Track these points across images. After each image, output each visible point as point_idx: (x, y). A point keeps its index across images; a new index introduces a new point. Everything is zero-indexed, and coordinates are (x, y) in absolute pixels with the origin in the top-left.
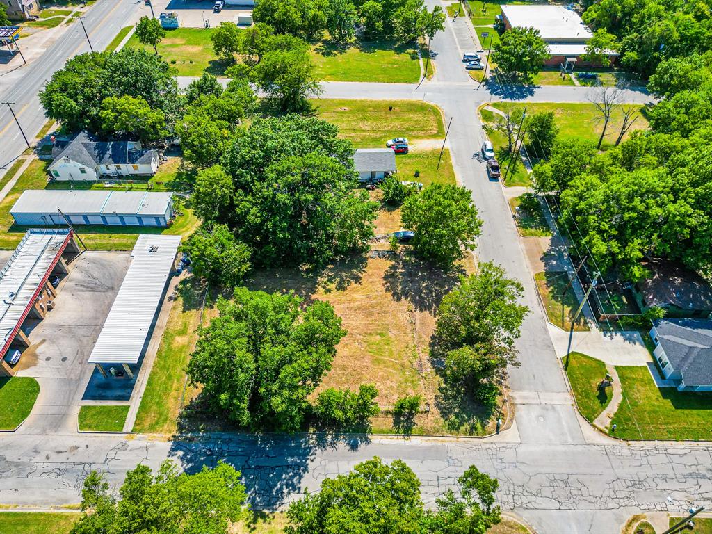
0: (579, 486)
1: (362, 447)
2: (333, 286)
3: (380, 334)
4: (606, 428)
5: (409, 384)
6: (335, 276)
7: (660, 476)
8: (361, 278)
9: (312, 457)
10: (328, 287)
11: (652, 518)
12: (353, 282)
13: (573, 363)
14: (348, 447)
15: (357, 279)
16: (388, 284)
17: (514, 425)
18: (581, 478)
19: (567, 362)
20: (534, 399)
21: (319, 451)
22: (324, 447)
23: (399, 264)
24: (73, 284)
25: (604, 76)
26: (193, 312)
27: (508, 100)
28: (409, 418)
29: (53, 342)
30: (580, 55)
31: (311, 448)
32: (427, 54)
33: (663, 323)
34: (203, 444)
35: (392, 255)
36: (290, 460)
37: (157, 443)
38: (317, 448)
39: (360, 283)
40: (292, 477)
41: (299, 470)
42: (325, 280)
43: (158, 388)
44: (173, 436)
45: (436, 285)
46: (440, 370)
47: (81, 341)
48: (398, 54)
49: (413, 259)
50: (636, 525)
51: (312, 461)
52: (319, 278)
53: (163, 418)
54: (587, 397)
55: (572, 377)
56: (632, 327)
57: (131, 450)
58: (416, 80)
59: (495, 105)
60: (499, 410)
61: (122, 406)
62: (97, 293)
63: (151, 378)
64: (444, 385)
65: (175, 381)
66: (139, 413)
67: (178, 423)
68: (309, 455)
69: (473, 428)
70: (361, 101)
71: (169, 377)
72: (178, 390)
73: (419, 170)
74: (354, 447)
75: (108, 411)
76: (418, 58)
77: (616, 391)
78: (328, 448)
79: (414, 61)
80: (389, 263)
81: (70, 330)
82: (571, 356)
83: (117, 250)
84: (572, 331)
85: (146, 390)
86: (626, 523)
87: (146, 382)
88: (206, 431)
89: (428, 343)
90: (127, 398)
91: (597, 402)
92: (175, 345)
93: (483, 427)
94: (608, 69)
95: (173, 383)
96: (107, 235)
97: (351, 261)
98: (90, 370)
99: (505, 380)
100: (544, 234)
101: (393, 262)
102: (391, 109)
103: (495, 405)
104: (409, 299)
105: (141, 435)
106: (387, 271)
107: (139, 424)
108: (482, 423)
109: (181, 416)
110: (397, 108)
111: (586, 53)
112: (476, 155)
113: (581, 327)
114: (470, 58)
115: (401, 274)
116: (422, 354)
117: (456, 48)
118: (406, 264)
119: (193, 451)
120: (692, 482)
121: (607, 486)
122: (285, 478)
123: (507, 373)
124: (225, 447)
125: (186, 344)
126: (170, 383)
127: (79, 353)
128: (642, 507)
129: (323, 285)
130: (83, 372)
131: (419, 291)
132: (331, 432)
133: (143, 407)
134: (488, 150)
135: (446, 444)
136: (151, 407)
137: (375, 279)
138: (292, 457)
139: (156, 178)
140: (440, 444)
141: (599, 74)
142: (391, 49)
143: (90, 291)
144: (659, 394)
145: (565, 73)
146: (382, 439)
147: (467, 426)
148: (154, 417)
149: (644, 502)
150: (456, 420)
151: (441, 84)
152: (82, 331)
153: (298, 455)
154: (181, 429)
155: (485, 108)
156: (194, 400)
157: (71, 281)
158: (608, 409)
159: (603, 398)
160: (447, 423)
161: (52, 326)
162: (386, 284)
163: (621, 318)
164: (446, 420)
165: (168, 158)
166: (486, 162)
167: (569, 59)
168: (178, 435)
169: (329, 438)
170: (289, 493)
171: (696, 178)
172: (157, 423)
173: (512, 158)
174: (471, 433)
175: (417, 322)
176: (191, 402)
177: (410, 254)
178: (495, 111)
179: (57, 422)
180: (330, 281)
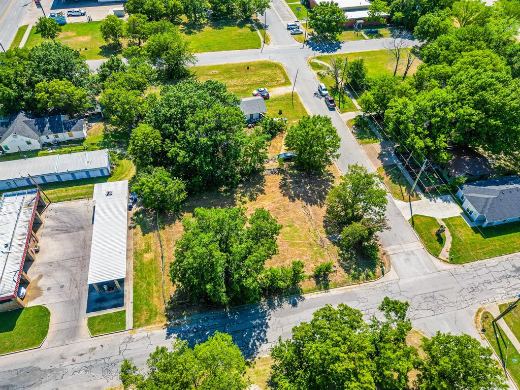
0: (442, 298)
1: (300, 303)
2: (246, 199)
3: (289, 226)
4: (447, 258)
5: (318, 255)
6: (246, 191)
7: (486, 281)
8: (264, 190)
9: (269, 317)
10: (243, 200)
11: (488, 308)
12: (260, 194)
13: (417, 222)
14: (291, 306)
15: (262, 191)
16: (284, 192)
17: (392, 269)
18: (441, 293)
19: (413, 222)
20: (399, 249)
21: (272, 312)
22: (275, 309)
23: (287, 176)
24: (49, 230)
25: (382, 31)
26: (151, 234)
27: (326, 54)
28: (325, 278)
29: (49, 276)
30: (365, 17)
31: (266, 311)
32: (260, 27)
33: (465, 186)
34: (189, 325)
35: (281, 171)
36: (254, 322)
37: (154, 331)
38: (270, 311)
39: (265, 194)
40: (259, 334)
41: (262, 327)
42: (240, 195)
43: (143, 293)
44: (165, 325)
45: (316, 186)
46: (336, 242)
47: (70, 271)
48: (240, 28)
49: (296, 171)
50: (481, 314)
51: (270, 320)
52: (235, 195)
53: (154, 313)
54: (431, 242)
55: (419, 232)
56: (445, 192)
57: (136, 341)
58: (259, 46)
59: (318, 58)
60: (380, 261)
61: (120, 312)
62: (71, 234)
63: (135, 288)
64: (341, 252)
65: (154, 286)
66: (134, 313)
67: (166, 316)
68: (266, 316)
69: (368, 276)
70: (225, 65)
71: (149, 284)
72: (158, 291)
73: (282, 109)
74: (295, 304)
75: (109, 317)
76: (255, 30)
77: (447, 234)
78: (277, 309)
79: (254, 32)
80: (280, 177)
81: (59, 265)
82: (414, 218)
83: (76, 199)
84: (410, 202)
85: (134, 296)
86: (475, 315)
87: (132, 291)
88: (188, 316)
89: (322, 226)
90: (122, 305)
91: (438, 243)
92: (145, 260)
93: (374, 273)
94: (384, 26)
95: (153, 287)
96: (63, 189)
97: (254, 179)
98: (85, 290)
99: (378, 241)
100: (375, 141)
101: (283, 176)
102: (248, 68)
103: (377, 258)
104: (301, 198)
105: (140, 329)
106: (280, 182)
107: (137, 322)
108: (372, 271)
109: (167, 310)
110: (252, 68)
111: (369, 16)
112: (315, 94)
113: (415, 198)
114: (292, 27)
115: (291, 182)
116: (320, 234)
117: (280, 21)
118: (292, 175)
119: (184, 331)
120: (504, 281)
121: (458, 295)
122: (255, 335)
123: (378, 236)
124: (206, 324)
125: (154, 258)
126: (150, 288)
127: (72, 280)
128: (482, 303)
129: (239, 199)
130: (80, 293)
131: (306, 192)
132: (276, 298)
133: (136, 309)
134: (324, 90)
135: (354, 290)
136: (142, 307)
137: (273, 189)
138: (255, 320)
139: (89, 140)
140: (349, 290)
141: (379, 30)
142: (234, 25)
143: (65, 233)
144: (472, 231)
145: (357, 31)
146: (311, 295)
147: (363, 275)
148: (147, 314)
149: (482, 299)
150: (356, 273)
151: (277, 47)
152: (69, 263)
153: (259, 318)
154: (169, 318)
155: (312, 61)
156: (172, 296)
157: (46, 228)
158: (445, 246)
159: (441, 240)
160: (350, 276)
161: (43, 264)
162: (282, 191)
163: (438, 188)
164: (349, 274)
165: (93, 124)
166: (324, 98)
167: (358, 22)
168: (168, 323)
169: (276, 302)
170: (261, 345)
171: (472, 90)
172: (150, 318)
173: (340, 93)
174: (367, 279)
175: (311, 213)
176: (171, 298)
177: (292, 168)
178: (319, 62)
179: (72, 333)
180: (243, 195)
